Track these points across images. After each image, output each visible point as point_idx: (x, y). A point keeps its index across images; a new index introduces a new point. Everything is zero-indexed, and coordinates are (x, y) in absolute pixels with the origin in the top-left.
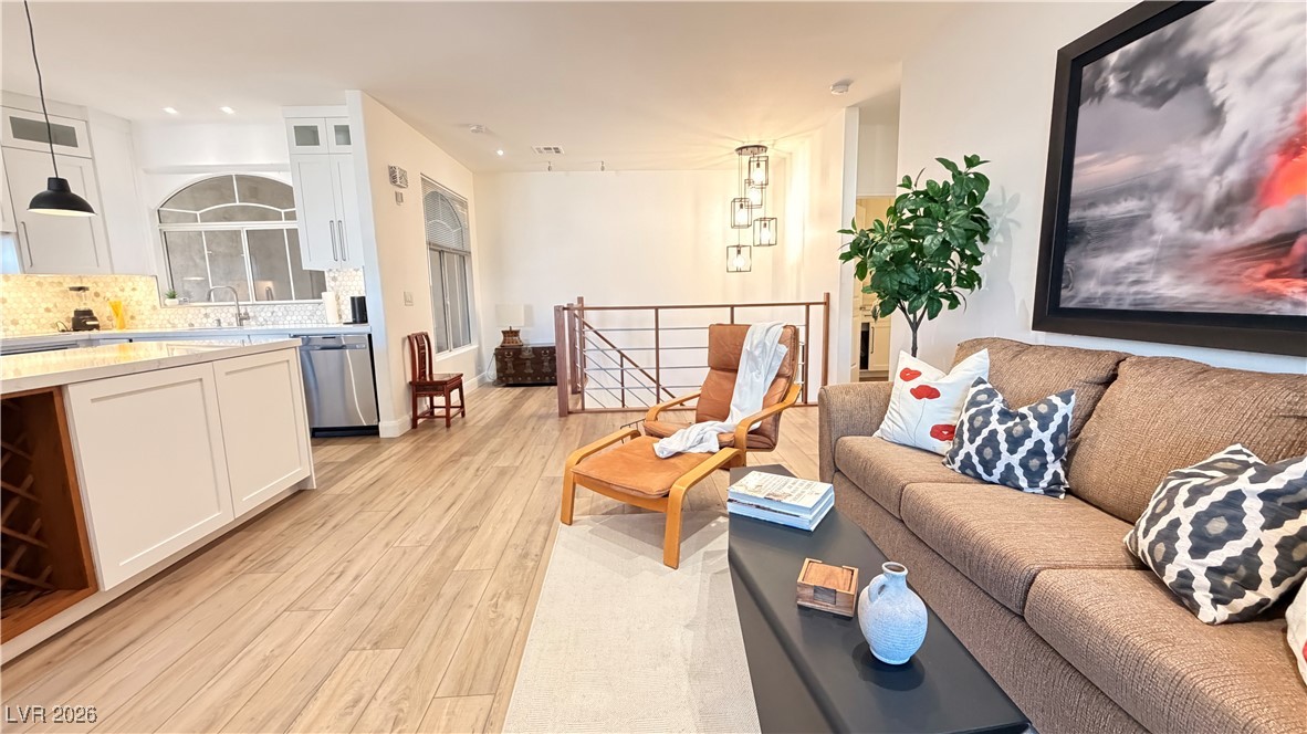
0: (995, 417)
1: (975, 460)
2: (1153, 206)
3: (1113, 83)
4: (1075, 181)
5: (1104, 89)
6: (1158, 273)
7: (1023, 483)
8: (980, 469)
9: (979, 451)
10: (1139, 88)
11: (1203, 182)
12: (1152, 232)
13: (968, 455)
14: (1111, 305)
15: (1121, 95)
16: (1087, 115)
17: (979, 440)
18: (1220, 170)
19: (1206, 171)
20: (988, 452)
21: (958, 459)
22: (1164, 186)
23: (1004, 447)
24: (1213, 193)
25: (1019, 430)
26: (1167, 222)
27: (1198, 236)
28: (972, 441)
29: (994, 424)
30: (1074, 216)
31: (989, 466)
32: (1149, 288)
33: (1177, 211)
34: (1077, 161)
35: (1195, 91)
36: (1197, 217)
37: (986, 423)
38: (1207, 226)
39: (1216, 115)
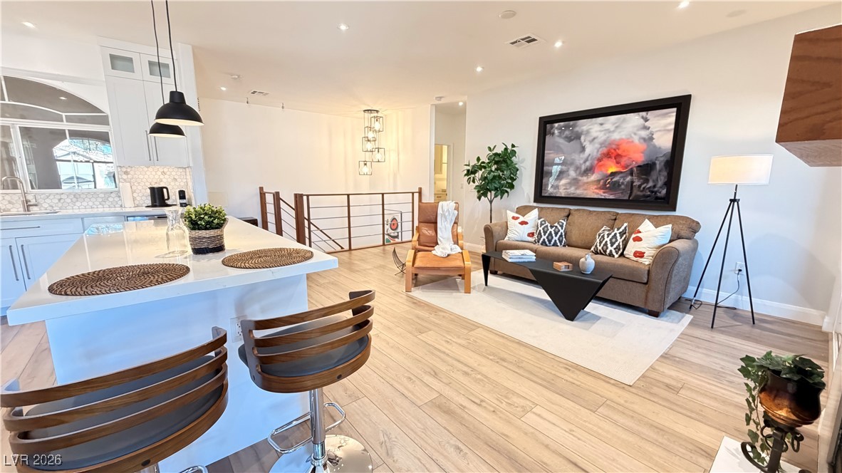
0: (549, 228)
1: (546, 240)
2: (569, 169)
3: (556, 132)
4: (545, 158)
5: (553, 134)
6: (571, 187)
7: (559, 244)
8: (547, 243)
9: (547, 238)
10: (564, 135)
11: (581, 164)
12: (569, 175)
13: (544, 240)
14: (558, 195)
15: (558, 136)
16: (548, 138)
17: (547, 235)
18: (585, 162)
19: (582, 162)
20: (550, 238)
21: (541, 241)
22: (572, 164)
23: (554, 235)
24: (583, 168)
25: (557, 230)
26: (572, 173)
27: (580, 178)
28: (545, 235)
29: (550, 230)
30: (545, 168)
31: (550, 241)
32: (569, 191)
33: (575, 171)
34: (546, 152)
35: (578, 141)
36: (580, 173)
37: (548, 230)
38: (582, 176)
39: (583, 149)
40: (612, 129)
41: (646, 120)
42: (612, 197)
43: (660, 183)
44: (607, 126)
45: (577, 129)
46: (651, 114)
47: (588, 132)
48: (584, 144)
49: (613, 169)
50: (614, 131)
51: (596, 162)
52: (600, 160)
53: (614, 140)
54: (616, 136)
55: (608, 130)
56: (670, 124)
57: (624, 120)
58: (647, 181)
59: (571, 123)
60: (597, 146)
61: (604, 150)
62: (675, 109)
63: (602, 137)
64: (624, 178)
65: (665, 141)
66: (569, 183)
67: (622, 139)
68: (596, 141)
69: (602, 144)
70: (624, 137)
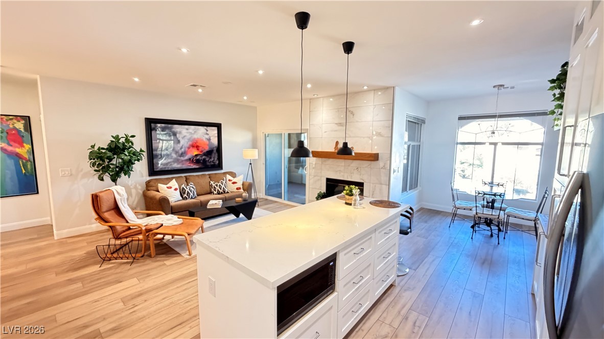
4: (153, 146)
6: (174, 164)
11: (179, 150)
14: (167, 169)
18: (181, 149)
24: (180, 152)
27: (179, 158)
32: (173, 166)
34: (153, 142)
38: (180, 156)
39: (179, 142)
40: (193, 132)
41: (207, 131)
42: (197, 167)
43: (216, 159)
44: (191, 131)
45: (173, 130)
46: (209, 128)
47: (180, 133)
48: (179, 139)
49: (196, 153)
50: (194, 134)
51: (187, 149)
52: (189, 148)
53: (195, 138)
54: (195, 136)
55: (191, 133)
56: (215, 134)
57: (198, 129)
58: (211, 158)
59: (170, 126)
60: (186, 140)
61: (190, 143)
62: (216, 128)
63: (188, 136)
64: (202, 157)
65: (215, 141)
66: (173, 161)
67: (198, 138)
68: (185, 137)
69: (189, 139)
70: (199, 137)
